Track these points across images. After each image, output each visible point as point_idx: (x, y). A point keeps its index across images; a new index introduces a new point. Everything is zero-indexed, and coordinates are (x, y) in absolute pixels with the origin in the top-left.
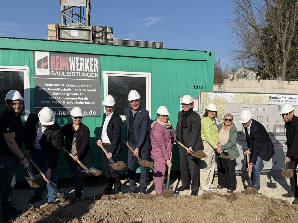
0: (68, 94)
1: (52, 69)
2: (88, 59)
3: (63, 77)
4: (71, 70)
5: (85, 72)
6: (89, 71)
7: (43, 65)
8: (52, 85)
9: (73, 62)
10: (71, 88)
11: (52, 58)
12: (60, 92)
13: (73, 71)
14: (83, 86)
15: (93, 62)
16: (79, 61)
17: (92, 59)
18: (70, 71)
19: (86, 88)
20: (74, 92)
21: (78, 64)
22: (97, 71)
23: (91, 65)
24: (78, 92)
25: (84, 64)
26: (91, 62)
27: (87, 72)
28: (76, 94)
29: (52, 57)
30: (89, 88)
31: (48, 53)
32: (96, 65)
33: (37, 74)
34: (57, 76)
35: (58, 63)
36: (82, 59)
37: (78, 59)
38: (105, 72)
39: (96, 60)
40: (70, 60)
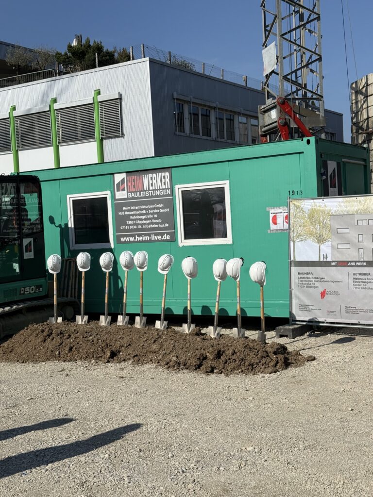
0: (143, 217)
1: (129, 191)
2: (160, 174)
3: (138, 198)
4: (145, 189)
5: (157, 190)
6: (161, 188)
7: (121, 187)
8: (129, 208)
9: (146, 180)
10: (146, 209)
11: (128, 179)
12: (136, 215)
13: (146, 191)
14: (156, 206)
15: (164, 177)
16: (152, 178)
17: (163, 174)
18: (144, 191)
19: (158, 208)
20: (148, 214)
21: (151, 182)
22: (169, 187)
23: (163, 181)
24: (152, 214)
25: (157, 181)
26: (163, 177)
27: (160, 189)
28: (150, 216)
29: (128, 177)
30: (162, 208)
31: (125, 174)
32: (167, 180)
33: (117, 198)
34: (133, 198)
35: (133, 184)
36: (154, 175)
37: (150, 175)
38: (177, 187)
39: (167, 174)
40: (143, 178)
